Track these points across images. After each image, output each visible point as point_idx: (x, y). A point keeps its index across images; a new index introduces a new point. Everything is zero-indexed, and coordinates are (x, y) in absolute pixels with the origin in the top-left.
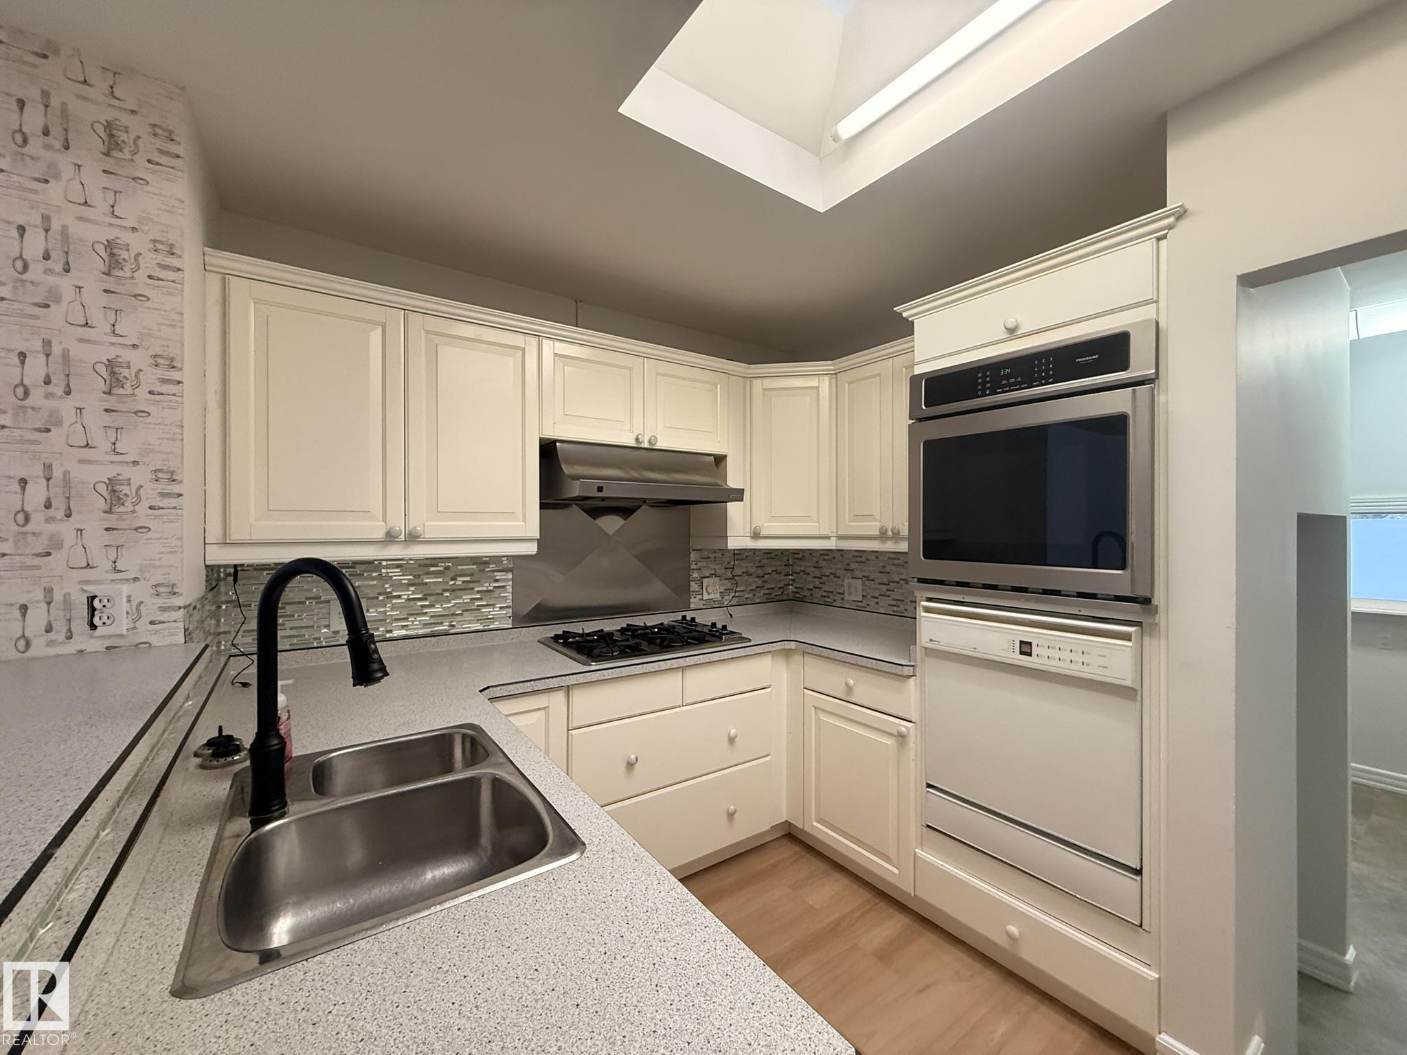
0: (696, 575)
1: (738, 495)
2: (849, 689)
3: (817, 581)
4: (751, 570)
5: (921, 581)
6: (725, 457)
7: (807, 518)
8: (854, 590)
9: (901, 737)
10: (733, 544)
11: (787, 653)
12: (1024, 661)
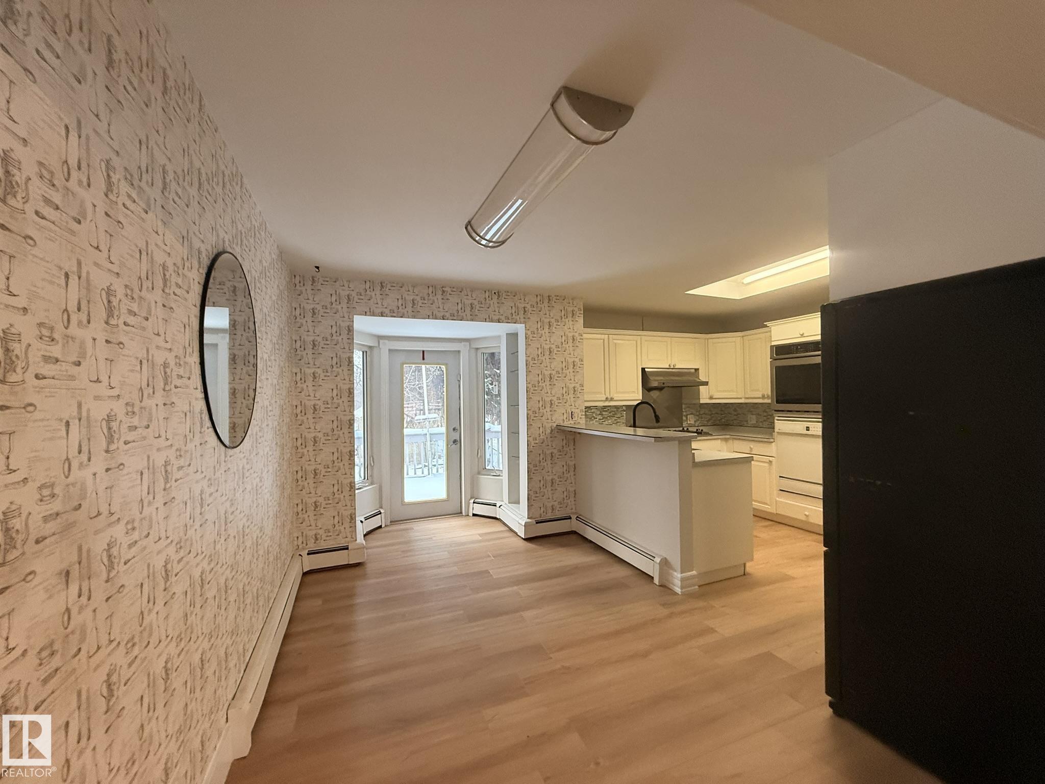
0: (685, 413)
1: (706, 383)
2: (751, 449)
3: (735, 417)
4: (707, 412)
5: (775, 411)
6: (698, 369)
7: (733, 391)
8: (752, 419)
9: (771, 462)
10: (702, 401)
11: (726, 440)
12: (808, 432)
